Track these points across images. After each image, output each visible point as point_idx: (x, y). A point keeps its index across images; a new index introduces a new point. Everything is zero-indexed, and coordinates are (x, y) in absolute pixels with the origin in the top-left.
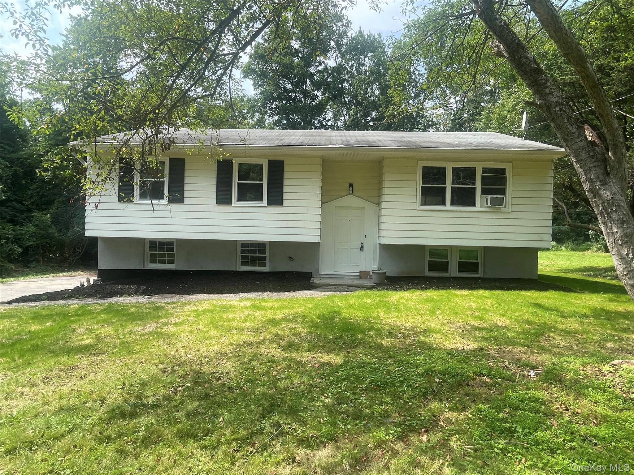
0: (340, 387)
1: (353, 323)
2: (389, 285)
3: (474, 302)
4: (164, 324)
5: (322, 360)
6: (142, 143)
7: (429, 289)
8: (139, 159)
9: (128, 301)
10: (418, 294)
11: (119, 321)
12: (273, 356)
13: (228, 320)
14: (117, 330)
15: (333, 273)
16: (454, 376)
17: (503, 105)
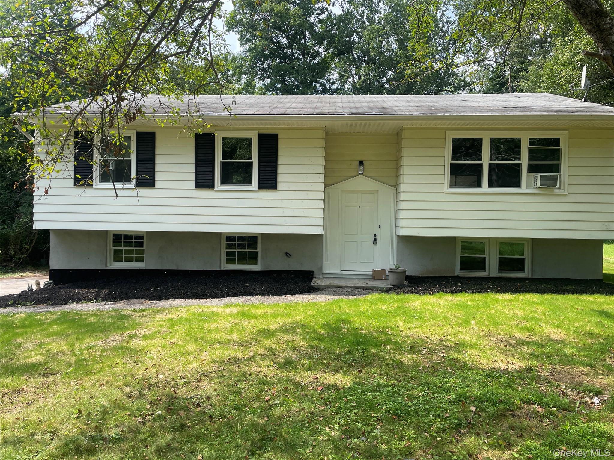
0: (349, 416)
1: (365, 335)
2: (410, 287)
3: (520, 309)
4: (131, 337)
5: (327, 382)
6: (102, 112)
7: (461, 292)
8: (97, 132)
9: (86, 309)
10: (447, 298)
11: (75, 333)
12: (266, 376)
13: (210, 332)
14: (72, 345)
15: (339, 272)
16: (495, 404)
17: (556, 58)
